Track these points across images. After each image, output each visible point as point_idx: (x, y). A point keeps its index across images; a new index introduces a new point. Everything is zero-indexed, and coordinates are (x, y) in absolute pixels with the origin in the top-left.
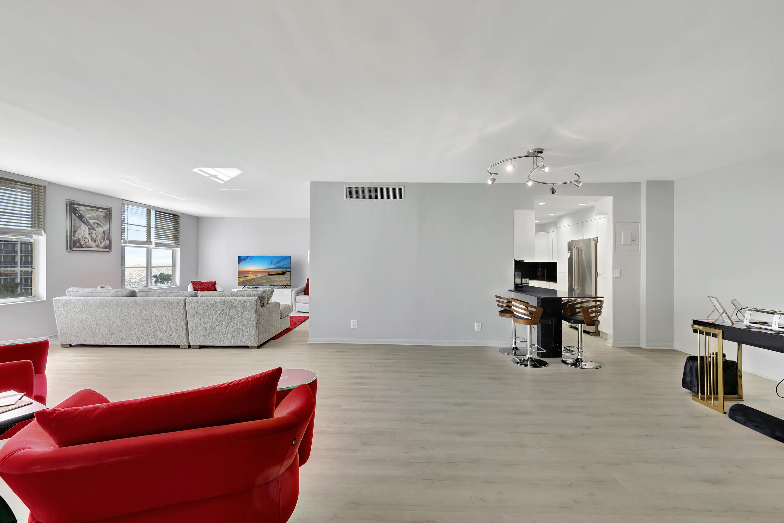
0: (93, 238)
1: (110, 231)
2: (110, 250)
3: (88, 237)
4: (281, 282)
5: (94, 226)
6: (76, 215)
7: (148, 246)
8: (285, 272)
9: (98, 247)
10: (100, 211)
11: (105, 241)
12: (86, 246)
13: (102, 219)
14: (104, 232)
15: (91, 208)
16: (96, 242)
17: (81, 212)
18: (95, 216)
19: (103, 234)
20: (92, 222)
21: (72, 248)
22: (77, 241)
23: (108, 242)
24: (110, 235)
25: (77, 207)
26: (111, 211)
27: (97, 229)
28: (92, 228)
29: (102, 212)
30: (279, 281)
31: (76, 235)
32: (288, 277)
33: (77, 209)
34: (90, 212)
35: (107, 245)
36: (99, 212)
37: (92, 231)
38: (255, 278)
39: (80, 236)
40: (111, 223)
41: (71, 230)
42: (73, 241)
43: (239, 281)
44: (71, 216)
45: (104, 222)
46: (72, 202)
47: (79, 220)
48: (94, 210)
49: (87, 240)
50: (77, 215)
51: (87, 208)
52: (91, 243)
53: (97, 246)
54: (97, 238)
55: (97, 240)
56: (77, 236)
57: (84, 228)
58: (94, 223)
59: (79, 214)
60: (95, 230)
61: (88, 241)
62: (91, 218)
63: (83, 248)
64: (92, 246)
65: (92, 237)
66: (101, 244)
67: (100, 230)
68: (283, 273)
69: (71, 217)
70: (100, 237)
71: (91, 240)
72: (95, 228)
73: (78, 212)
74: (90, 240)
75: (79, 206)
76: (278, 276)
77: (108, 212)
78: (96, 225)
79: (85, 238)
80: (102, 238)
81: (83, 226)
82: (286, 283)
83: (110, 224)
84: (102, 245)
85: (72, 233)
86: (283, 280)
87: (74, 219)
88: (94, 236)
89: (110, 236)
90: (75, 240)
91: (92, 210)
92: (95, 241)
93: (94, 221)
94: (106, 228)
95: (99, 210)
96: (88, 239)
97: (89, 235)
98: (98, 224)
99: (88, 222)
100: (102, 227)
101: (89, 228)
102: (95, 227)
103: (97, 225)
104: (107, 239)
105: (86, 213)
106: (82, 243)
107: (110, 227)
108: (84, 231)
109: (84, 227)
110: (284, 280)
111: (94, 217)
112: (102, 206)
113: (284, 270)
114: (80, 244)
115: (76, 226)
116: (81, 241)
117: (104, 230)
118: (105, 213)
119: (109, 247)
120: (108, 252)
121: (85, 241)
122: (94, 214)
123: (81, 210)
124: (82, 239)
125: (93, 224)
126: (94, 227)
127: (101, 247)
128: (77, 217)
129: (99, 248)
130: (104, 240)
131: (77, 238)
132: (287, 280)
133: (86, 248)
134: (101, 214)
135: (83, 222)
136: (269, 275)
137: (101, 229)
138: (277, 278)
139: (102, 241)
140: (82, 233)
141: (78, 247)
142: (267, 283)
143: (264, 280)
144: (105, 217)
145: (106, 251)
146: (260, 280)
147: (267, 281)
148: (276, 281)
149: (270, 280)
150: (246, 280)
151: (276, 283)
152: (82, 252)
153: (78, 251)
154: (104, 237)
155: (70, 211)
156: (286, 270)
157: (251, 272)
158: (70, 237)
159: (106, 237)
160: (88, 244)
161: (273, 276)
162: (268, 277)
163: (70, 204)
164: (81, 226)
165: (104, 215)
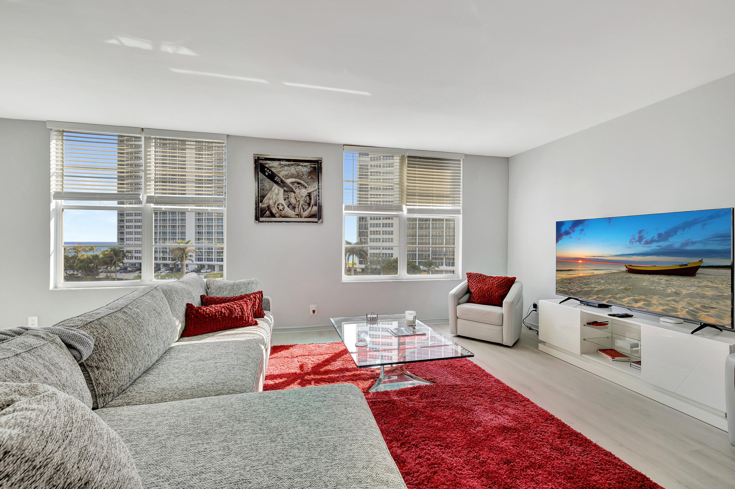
0: (290, 204)
1: (319, 193)
2: (319, 220)
3: (283, 202)
4: (678, 299)
5: (293, 188)
6: (265, 175)
8: (697, 268)
9: (299, 215)
10: (303, 165)
11: (310, 208)
12: (281, 216)
13: (305, 177)
14: (309, 195)
15: (287, 163)
16: (297, 209)
17: (273, 170)
18: (296, 173)
19: (308, 197)
20: (289, 181)
21: (259, 218)
22: (267, 209)
23: (315, 208)
24: (320, 198)
25: (266, 164)
26: (321, 163)
27: (297, 191)
28: (289, 191)
29: (305, 166)
30: (669, 295)
31: (265, 200)
32: (706, 286)
33: (267, 166)
34: (286, 168)
35: (315, 212)
36: (300, 167)
37: (289, 194)
38: (590, 276)
39: (271, 202)
41: (257, 195)
42: (261, 208)
44: (258, 176)
45: (309, 181)
46: (258, 157)
47: (269, 180)
48: (292, 165)
49: (281, 207)
50: (267, 174)
51: (282, 163)
52: (288, 211)
53: (297, 215)
54: (298, 203)
55: (297, 206)
56: (266, 203)
57: (276, 191)
58: (293, 183)
60: (294, 193)
61: (284, 208)
62: (288, 177)
63: (276, 217)
64: (290, 215)
65: (289, 202)
66: (304, 212)
67: (304, 192)
68: (689, 272)
69: (258, 178)
70: (302, 202)
71: (288, 207)
72: (295, 190)
73: (268, 169)
74: (286, 207)
75: (268, 162)
76: (664, 279)
77: (317, 166)
78: (296, 184)
79: (278, 205)
81: (275, 188)
82: (698, 306)
83: (320, 182)
84: (306, 213)
85: (260, 198)
86: (684, 292)
87: (262, 180)
88: (293, 201)
89: (319, 200)
90: (264, 207)
91: (289, 165)
92: (294, 208)
93: (293, 180)
94: (312, 188)
95: (301, 164)
96: (282, 205)
97: (285, 200)
98: (299, 183)
99: (282, 181)
100: (306, 188)
101: (284, 191)
103: (298, 186)
104: (315, 204)
105: (281, 170)
106: (274, 211)
107: (320, 187)
108: (277, 194)
109: (277, 189)
110: (691, 296)
111: (293, 174)
112: (306, 157)
113: (690, 262)
114: (271, 212)
115: (265, 188)
116: (272, 209)
117: (309, 191)
118: (311, 167)
119: (317, 216)
120: (317, 222)
121: (278, 208)
122: (293, 170)
123: (272, 167)
124: (273, 205)
125: (291, 185)
127: (304, 216)
128: (266, 176)
129: (301, 217)
130: (309, 206)
131: (266, 205)
132: (704, 297)
133: (279, 217)
134: (305, 169)
135: (276, 183)
136: (631, 271)
137: (304, 190)
138: (659, 283)
139: (306, 207)
140: (274, 197)
141: (267, 217)
142: (623, 293)
143: (614, 285)
144: (310, 173)
145: (313, 222)
146: (602, 282)
147: (622, 287)
148: (654, 293)
149: (632, 285)
150: (570, 279)
151: (656, 297)
152: (273, 223)
153: (268, 222)
154: (309, 202)
155: (256, 168)
156: (701, 261)
157: (580, 261)
158: (256, 204)
159: (313, 202)
160: (283, 212)
161: (643, 275)
162: (627, 278)
163: (256, 159)
164: (273, 189)
165: (309, 170)
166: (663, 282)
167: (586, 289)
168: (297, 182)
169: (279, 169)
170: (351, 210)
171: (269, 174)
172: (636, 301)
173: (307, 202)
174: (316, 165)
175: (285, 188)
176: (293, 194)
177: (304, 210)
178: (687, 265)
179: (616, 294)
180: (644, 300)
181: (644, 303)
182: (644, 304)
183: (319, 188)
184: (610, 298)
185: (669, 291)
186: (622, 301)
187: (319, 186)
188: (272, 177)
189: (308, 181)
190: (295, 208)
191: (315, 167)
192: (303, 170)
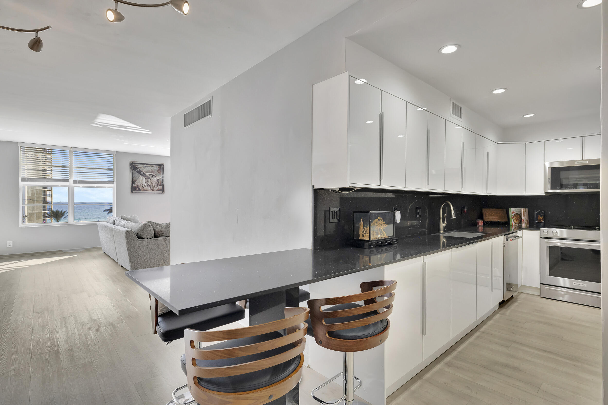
0: (149, 185)
1: (162, 179)
2: (162, 192)
3: (145, 184)
5: (150, 177)
9: (153, 190)
11: (158, 187)
13: (156, 172)
14: (158, 180)
15: (147, 165)
17: (139, 168)
18: (151, 170)
19: (157, 182)
20: (148, 174)
21: (133, 192)
22: (137, 187)
23: (161, 187)
24: (163, 182)
25: (136, 166)
26: (163, 166)
27: (152, 179)
28: (148, 178)
29: (155, 167)
31: (136, 183)
33: (137, 167)
34: (146, 168)
35: (161, 189)
36: (153, 167)
37: (148, 180)
39: (139, 184)
40: (164, 174)
41: (132, 180)
44: (132, 171)
46: (132, 163)
48: (149, 166)
49: (144, 186)
50: (137, 170)
51: (144, 165)
52: (147, 188)
53: (152, 190)
54: (152, 184)
55: (152, 186)
56: (136, 184)
57: (141, 178)
58: (150, 175)
59: (138, 170)
60: (150, 179)
61: (145, 187)
62: (147, 172)
63: (141, 191)
64: (148, 190)
67: (155, 179)
70: (154, 184)
71: (147, 186)
72: (151, 178)
73: (137, 168)
75: (137, 165)
77: (161, 167)
78: (151, 175)
79: (143, 185)
80: (156, 184)
81: (141, 177)
85: (133, 182)
87: (134, 173)
88: (150, 183)
90: (135, 186)
91: (147, 167)
92: (150, 187)
93: (150, 173)
94: (159, 177)
95: (154, 166)
96: (145, 185)
97: (146, 183)
98: (152, 175)
99: (144, 174)
100: (156, 177)
101: (145, 178)
103: (152, 176)
104: (161, 185)
105: (144, 168)
106: (140, 188)
108: (142, 180)
111: (150, 171)
112: (156, 163)
115: (136, 177)
117: (158, 179)
118: (159, 167)
119: (162, 190)
120: (162, 193)
121: (142, 187)
122: (150, 169)
126: (149, 178)
127: (155, 190)
128: (136, 171)
129: (154, 191)
130: (158, 186)
133: (143, 191)
134: (155, 168)
135: (141, 175)
137: (155, 178)
139: (156, 186)
140: (140, 181)
141: (137, 191)
144: (158, 170)
145: (160, 193)
152: (140, 194)
153: (137, 193)
155: (131, 168)
158: (131, 185)
159: (159, 184)
160: (145, 189)
163: (131, 164)
164: (140, 177)
165: (157, 169)
175: (146, 177)
176: (150, 180)
177: (155, 188)
183: (162, 177)
187: (162, 176)
188: (139, 172)
189: (157, 174)
192: (155, 169)
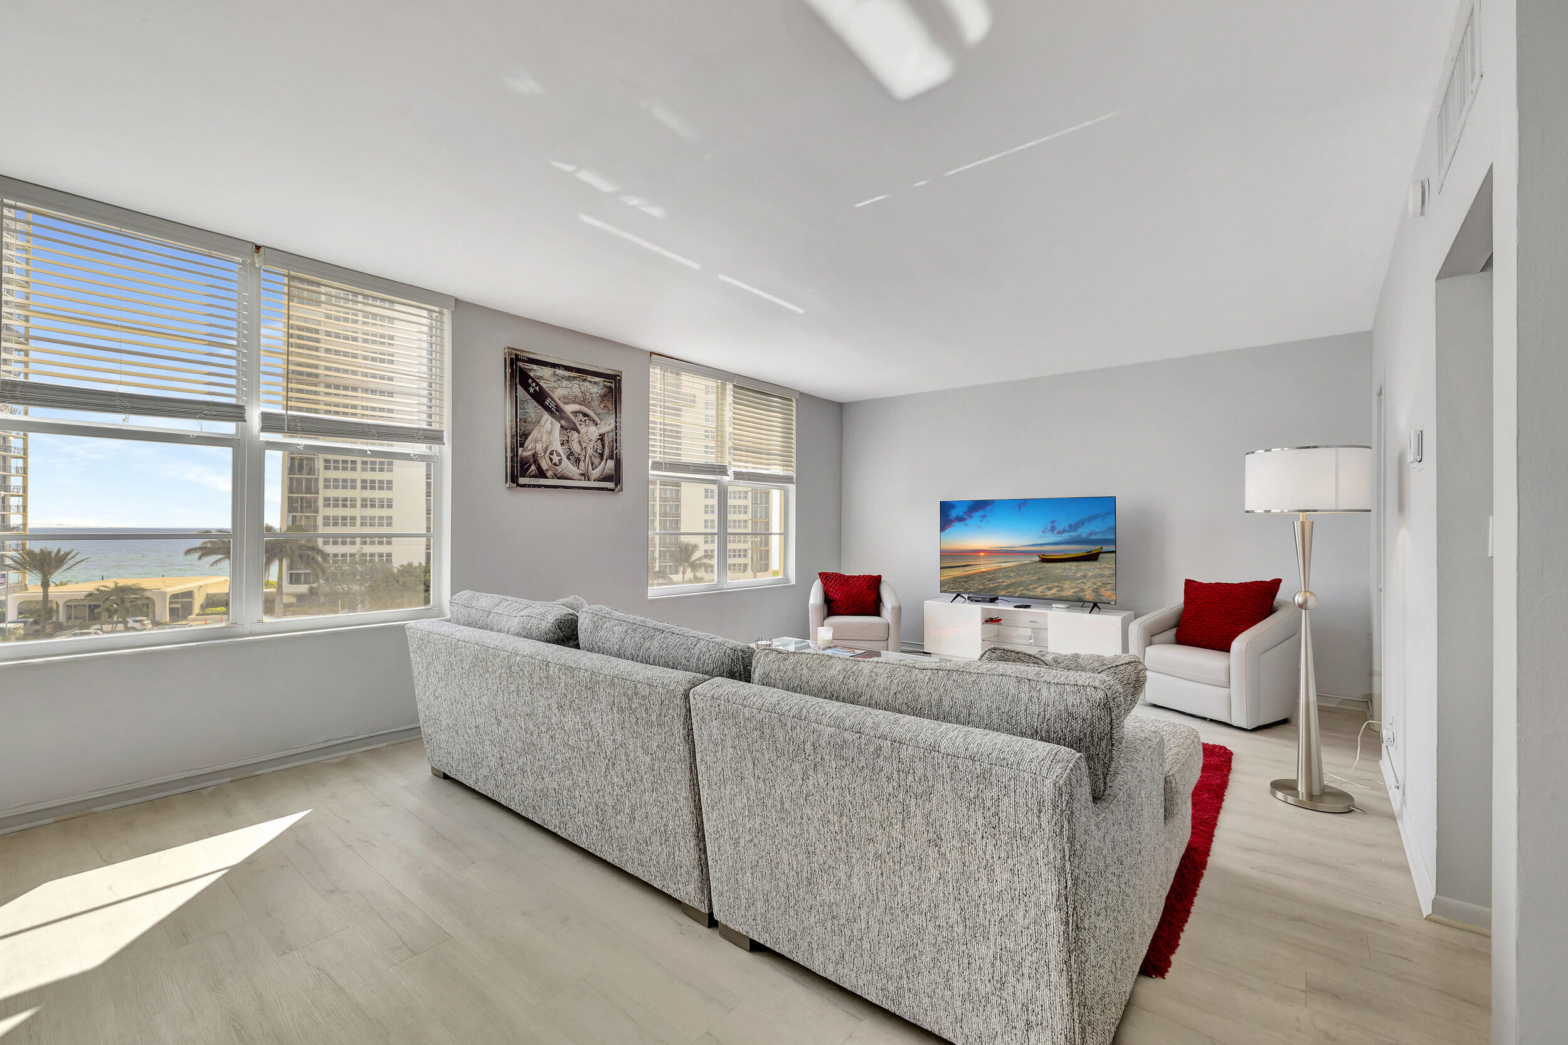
0: (571, 454)
1: (616, 435)
2: (616, 485)
3: (560, 449)
5: (576, 422)
6: (528, 391)
7: (719, 477)
8: (1098, 554)
9: (585, 476)
10: (592, 380)
11: (603, 463)
12: (556, 475)
13: (595, 403)
14: (602, 438)
15: (567, 373)
16: (582, 463)
17: (542, 383)
18: (580, 395)
19: (599, 441)
20: (569, 409)
21: (518, 479)
22: (532, 460)
23: (611, 464)
24: (618, 445)
25: (531, 370)
26: (620, 381)
27: (583, 429)
28: (570, 427)
29: (595, 383)
31: (529, 443)
33: (532, 374)
34: (565, 383)
35: (610, 472)
36: (587, 384)
37: (570, 435)
38: (996, 570)
39: (539, 447)
40: (620, 414)
41: (514, 430)
42: (521, 459)
43: (942, 578)
44: (516, 392)
45: (601, 412)
46: (517, 355)
47: (535, 403)
48: (575, 378)
49: (556, 459)
50: (532, 390)
51: (559, 372)
52: (567, 466)
53: (583, 475)
54: (584, 452)
55: (582, 458)
56: (529, 448)
57: (548, 426)
58: (575, 413)
59: (537, 389)
60: (578, 432)
61: (560, 461)
62: (567, 400)
63: (547, 478)
64: (571, 475)
65: (570, 449)
66: (593, 469)
67: (593, 432)
68: (1092, 557)
69: (516, 396)
70: (590, 451)
71: (568, 458)
72: (579, 427)
73: (534, 381)
74: (564, 458)
75: (535, 367)
76: (1074, 564)
77: (613, 385)
78: (581, 416)
79: (552, 453)
80: (595, 454)
81: (546, 421)
83: (618, 416)
84: (596, 473)
85: (519, 438)
87: (523, 402)
88: (576, 448)
89: (616, 449)
90: (526, 457)
91: (569, 379)
92: (577, 461)
93: (576, 407)
94: (606, 426)
95: (589, 378)
96: (558, 454)
97: (562, 444)
98: (585, 415)
99: (558, 409)
100: (596, 425)
101: (562, 427)
102: (578, 424)
103: (583, 419)
104: (611, 457)
105: (556, 385)
106: (544, 465)
107: (618, 424)
108: (550, 433)
109: (549, 422)
111: (576, 397)
112: (598, 367)
113: (1094, 548)
114: (539, 468)
115: (529, 419)
116: (540, 461)
117: (602, 431)
118: (605, 386)
119: (615, 478)
120: (613, 490)
121: (551, 460)
122: (576, 388)
123: (540, 378)
124: (543, 454)
125: (573, 417)
126: (574, 423)
127: (593, 477)
128: (531, 395)
129: (588, 480)
130: (602, 460)
131: (530, 453)
133: (553, 478)
134: (595, 388)
135: (547, 409)
136: (1044, 560)
137: (593, 428)
139: (596, 461)
140: (544, 437)
141: (533, 476)
142: (1036, 583)
143: (1026, 576)
144: (603, 397)
145: (607, 489)
146: (1012, 574)
147: (1036, 578)
148: (1066, 578)
149: (1045, 574)
150: (968, 577)
151: (1067, 582)
152: (543, 488)
153: (534, 486)
154: (601, 452)
155: (512, 377)
156: (1101, 548)
157: (982, 554)
158: (512, 449)
159: (606, 452)
160: (559, 469)
161: (1056, 564)
162: (1040, 568)
163: (512, 359)
164: (543, 421)
165: (601, 392)
166: (1074, 568)
167: (991, 585)
168: (582, 413)
169: (553, 384)
170: (661, 470)
171: (535, 390)
172: (1050, 589)
173: (599, 451)
174: (612, 383)
175: (563, 423)
176: (576, 435)
177: (594, 466)
178: (1091, 552)
179: (1029, 586)
180: (1058, 587)
181: (1057, 589)
182: (1057, 591)
184: (1022, 590)
185: (1079, 575)
186: (1036, 592)
187: (616, 422)
188: (540, 397)
190: (579, 460)
191: (610, 387)
192: (592, 391)
